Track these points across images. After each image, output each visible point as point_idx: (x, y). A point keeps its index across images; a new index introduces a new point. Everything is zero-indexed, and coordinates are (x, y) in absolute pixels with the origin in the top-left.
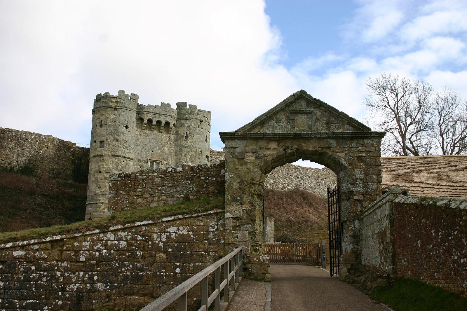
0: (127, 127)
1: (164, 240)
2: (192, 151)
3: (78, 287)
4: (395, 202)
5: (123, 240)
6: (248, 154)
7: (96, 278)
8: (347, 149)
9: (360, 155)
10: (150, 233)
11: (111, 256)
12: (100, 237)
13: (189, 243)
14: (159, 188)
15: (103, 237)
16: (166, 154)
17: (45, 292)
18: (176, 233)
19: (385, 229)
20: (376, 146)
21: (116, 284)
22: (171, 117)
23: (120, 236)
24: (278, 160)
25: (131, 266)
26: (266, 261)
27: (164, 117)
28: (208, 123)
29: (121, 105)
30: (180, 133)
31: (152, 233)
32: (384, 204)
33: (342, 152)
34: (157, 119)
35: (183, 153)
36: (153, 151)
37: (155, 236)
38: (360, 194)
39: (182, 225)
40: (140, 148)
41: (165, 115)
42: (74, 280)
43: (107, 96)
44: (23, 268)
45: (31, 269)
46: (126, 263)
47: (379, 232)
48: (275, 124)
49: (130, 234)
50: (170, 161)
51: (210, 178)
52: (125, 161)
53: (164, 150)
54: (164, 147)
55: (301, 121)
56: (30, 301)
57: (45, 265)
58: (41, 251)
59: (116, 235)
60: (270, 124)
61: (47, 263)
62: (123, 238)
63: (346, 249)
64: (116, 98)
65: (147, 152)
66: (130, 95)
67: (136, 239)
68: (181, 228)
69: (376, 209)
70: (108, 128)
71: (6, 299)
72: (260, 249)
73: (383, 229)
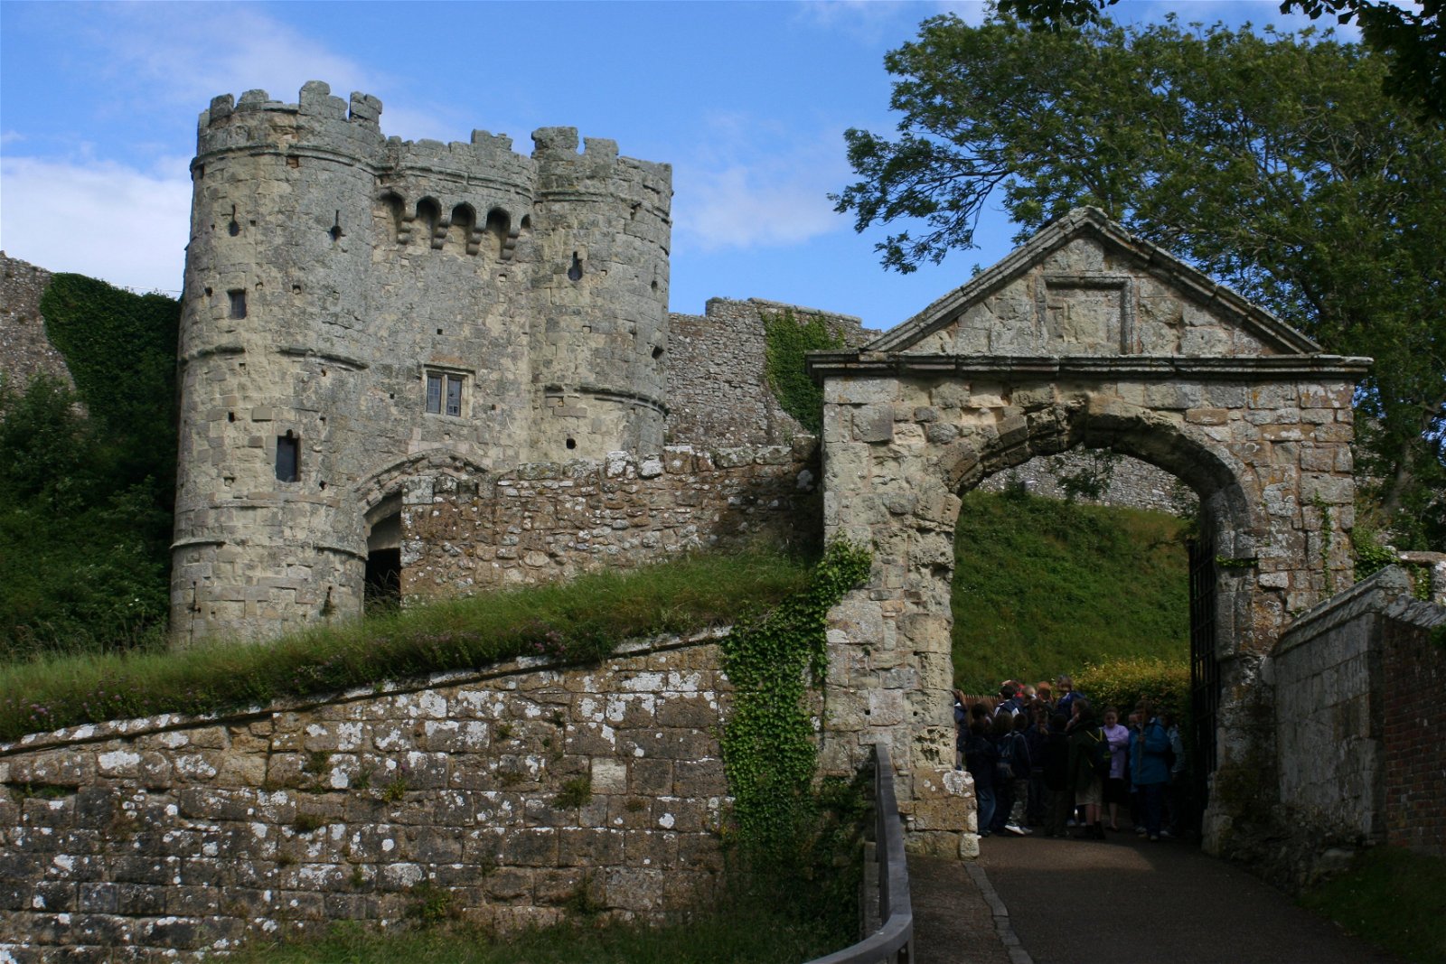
0: (336, 233)
1: (618, 717)
2: (597, 330)
3: (329, 877)
4: (1387, 616)
5: (475, 719)
6: (902, 425)
7: (388, 845)
8: (1236, 414)
9: (1284, 434)
10: (569, 696)
11: (438, 772)
12: (399, 709)
13: (701, 729)
14: (581, 534)
15: (406, 707)
16: (495, 343)
17: (216, 890)
18: (657, 694)
19: (1356, 697)
20: (1337, 405)
21: (457, 866)
22: (513, 190)
23: (465, 704)
24: (1005, 449)
25: (506, 806)
26: (965, 791)
27: (485, 191)
28: (662, 215)
29: (313, 141)
30: (547, 253)
31: (576, 693)
32: (1353, 618)
33: (1224, 423)
34: (457, 200)
35: (562, 338)
36: (440, 332)
37: (587, 706)
38: (1281, 567)
39: (678, 668)
40: (390, 318)
41: (491, 181)
42: (313, 852)
43: (253, 104)
44: (137, 809)
45: (165, 813)
46: (491, 794)
47: (1336, 705)
48: (998, 326)
49: (500, 696)
50: (508, 369)
51: (760, 502)
52: (329, 374)
53: (484, 324)
54: (486, 311)
55: (1085, 316)
56: (170, 920)
57: (212, 801)
58: (195, 753)
59: (453, 702)
60: (978, 323)
61: (220, 795)
62: (474, 711)
63: (1229, 750)
64: (293, 112)
65: (418, 337)
66: (347, 100)
67: (522, 717)
68: (675, 678)
69: (1328, 630)
70: (260, 237)
71: (84, 912)
72: (942, 748)
73: (1350, 696)
